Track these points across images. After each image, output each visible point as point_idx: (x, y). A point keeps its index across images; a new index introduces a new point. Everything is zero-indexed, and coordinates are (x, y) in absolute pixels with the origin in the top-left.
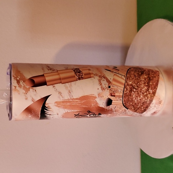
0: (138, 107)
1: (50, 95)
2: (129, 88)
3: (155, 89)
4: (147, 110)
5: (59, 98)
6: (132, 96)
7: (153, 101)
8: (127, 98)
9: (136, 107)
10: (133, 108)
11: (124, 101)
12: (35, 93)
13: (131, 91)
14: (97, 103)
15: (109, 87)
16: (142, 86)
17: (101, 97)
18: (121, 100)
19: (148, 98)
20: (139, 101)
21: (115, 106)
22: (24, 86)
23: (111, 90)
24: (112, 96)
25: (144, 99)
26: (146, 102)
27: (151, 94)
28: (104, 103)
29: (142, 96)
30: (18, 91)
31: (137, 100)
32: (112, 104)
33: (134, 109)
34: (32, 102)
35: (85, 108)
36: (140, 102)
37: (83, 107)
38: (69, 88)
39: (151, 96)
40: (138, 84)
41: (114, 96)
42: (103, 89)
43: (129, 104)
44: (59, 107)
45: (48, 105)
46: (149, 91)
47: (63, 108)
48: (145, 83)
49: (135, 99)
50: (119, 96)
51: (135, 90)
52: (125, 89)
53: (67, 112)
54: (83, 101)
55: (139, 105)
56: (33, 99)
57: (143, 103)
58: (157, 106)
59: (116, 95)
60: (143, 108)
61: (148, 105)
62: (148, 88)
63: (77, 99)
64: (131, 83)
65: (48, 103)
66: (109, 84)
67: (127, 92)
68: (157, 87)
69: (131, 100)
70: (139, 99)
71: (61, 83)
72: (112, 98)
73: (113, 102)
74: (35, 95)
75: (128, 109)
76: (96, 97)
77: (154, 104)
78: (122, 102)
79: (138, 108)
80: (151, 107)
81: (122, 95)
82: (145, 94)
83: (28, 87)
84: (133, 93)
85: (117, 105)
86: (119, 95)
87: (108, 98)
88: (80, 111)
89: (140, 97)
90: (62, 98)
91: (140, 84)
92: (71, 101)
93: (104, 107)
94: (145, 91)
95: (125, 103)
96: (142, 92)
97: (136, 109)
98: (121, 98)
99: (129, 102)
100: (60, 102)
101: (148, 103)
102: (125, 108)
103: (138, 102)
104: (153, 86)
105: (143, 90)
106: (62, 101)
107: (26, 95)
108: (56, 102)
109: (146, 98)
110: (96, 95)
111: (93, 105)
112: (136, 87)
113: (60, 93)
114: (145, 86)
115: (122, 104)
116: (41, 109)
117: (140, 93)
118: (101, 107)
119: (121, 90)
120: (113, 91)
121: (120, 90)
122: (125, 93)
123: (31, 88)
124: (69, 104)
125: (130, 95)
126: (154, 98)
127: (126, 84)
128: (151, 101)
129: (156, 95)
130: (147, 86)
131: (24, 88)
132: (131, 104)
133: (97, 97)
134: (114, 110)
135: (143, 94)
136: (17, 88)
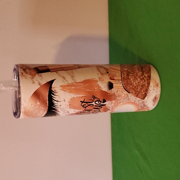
0: (138, 90)
1: (55, 79)
2: (125, 73)
3: (149, 74)
4: (148, 94)
5: (64, 82)
6: (130, 79)
7: (150, 84)
8: (126, 81)
9: (137, 90)
10: (134, 92)
11: (124, 84)
12: (41, 78)
13: (128, 75)
14: (99, 87)
15: (108, 73)
16: (137, 71)
17: (102, 81)
18: (121, 83)
19: (145, 81)
20: (138, 83)
21: (117, 89)
22: (30, 72)
23: (109, 75)
24: (111, 79)
25: (142, 82)
26: (145, 85)
27: (147, 77)
28: (106, 87)
29: (139, 80)
30: (25, 76)
31: (136, 83)
32: (114, 87)
33: (136, 93)
34: (39, 86)
35: (89, 92)
36: (139, 85)
37: (87, 91)
38: (71, 74)
39: (147, 79)
40: (133, 70)
41: (114, 80)
42: (102, 74)
43: (129, 88)
44: (65, 91)
45: (54, 89)
46: (144, 75)
47: (69, 92)
48: (138, 70)
49: (134, 82)
50: (118, 80)
51: (131, 74)
52: (122, 74)
53: (73, 97)
54: (87, 85)
55: (139, 88)
56: (40, 83)
57: (142, 86)
58: (155, 89)
59: (115, 78)
60: (144, 92)
61: (147, 88)
62: (143, 73)
63: (80, 83)
64: (126, 69)
65: (54, 87)
66: (106, 71)
67: (124, 76)
68: (150, 72)
69: (130, 83)
70: (137, 82)
71: (63, 70)
72: (112, 81)
73: (114, 85)
74: (41, 79)
75: (129, 93)
76: (97, 81)
77: (152, 87)
78: (122, 85)
79: (139, 92)
80: (150, 90)
81: (121, 78)
82: (142, 77)
83: (33, 73)
84: (130, 76)
85: (118, 88)
86: (118, 78)
87: (109, 81)
88: (85, 96)
89: (137, 80)
90: (66, 82)
91: (134, 70)
92: (76, 85)
93: (107, 91)
94: (140, 75)
95: (125, 86)
96: (138, 76)
97: (137, 93)
98: (121, 82)
99: (128, 85)
100: (65, 86)
101: (146, 86)
102: (126, 92)
103: (137, 85)
104: (146, 71)
105: (138, 74)
106: (67, 84)
107: (33, 79)
108: (61, 86)
109: (143, 81)
110: (97, 79)
111: (96, 89)
112: (132, 72)
113: (64, 78)
114: (140, 71)
115: (123, 87)
116: (48, 93)
117: (136, 77)
118: (104, 91)
119: (119, 75)
120: (112, 76)
121: (117, 75)
122: (123, 77)
123: (37, 74)
124: (73, 88)
125: (128, 79)
126: (151, 81)
127: (122, 70)
128: (149, 84)
129: (151, 78)
130: (141, 71)
131: (30, 74)
132: (131, 87)
133: (99, 81)
134: (116, 94)
135: (140, 78)
136: (23, 74)
